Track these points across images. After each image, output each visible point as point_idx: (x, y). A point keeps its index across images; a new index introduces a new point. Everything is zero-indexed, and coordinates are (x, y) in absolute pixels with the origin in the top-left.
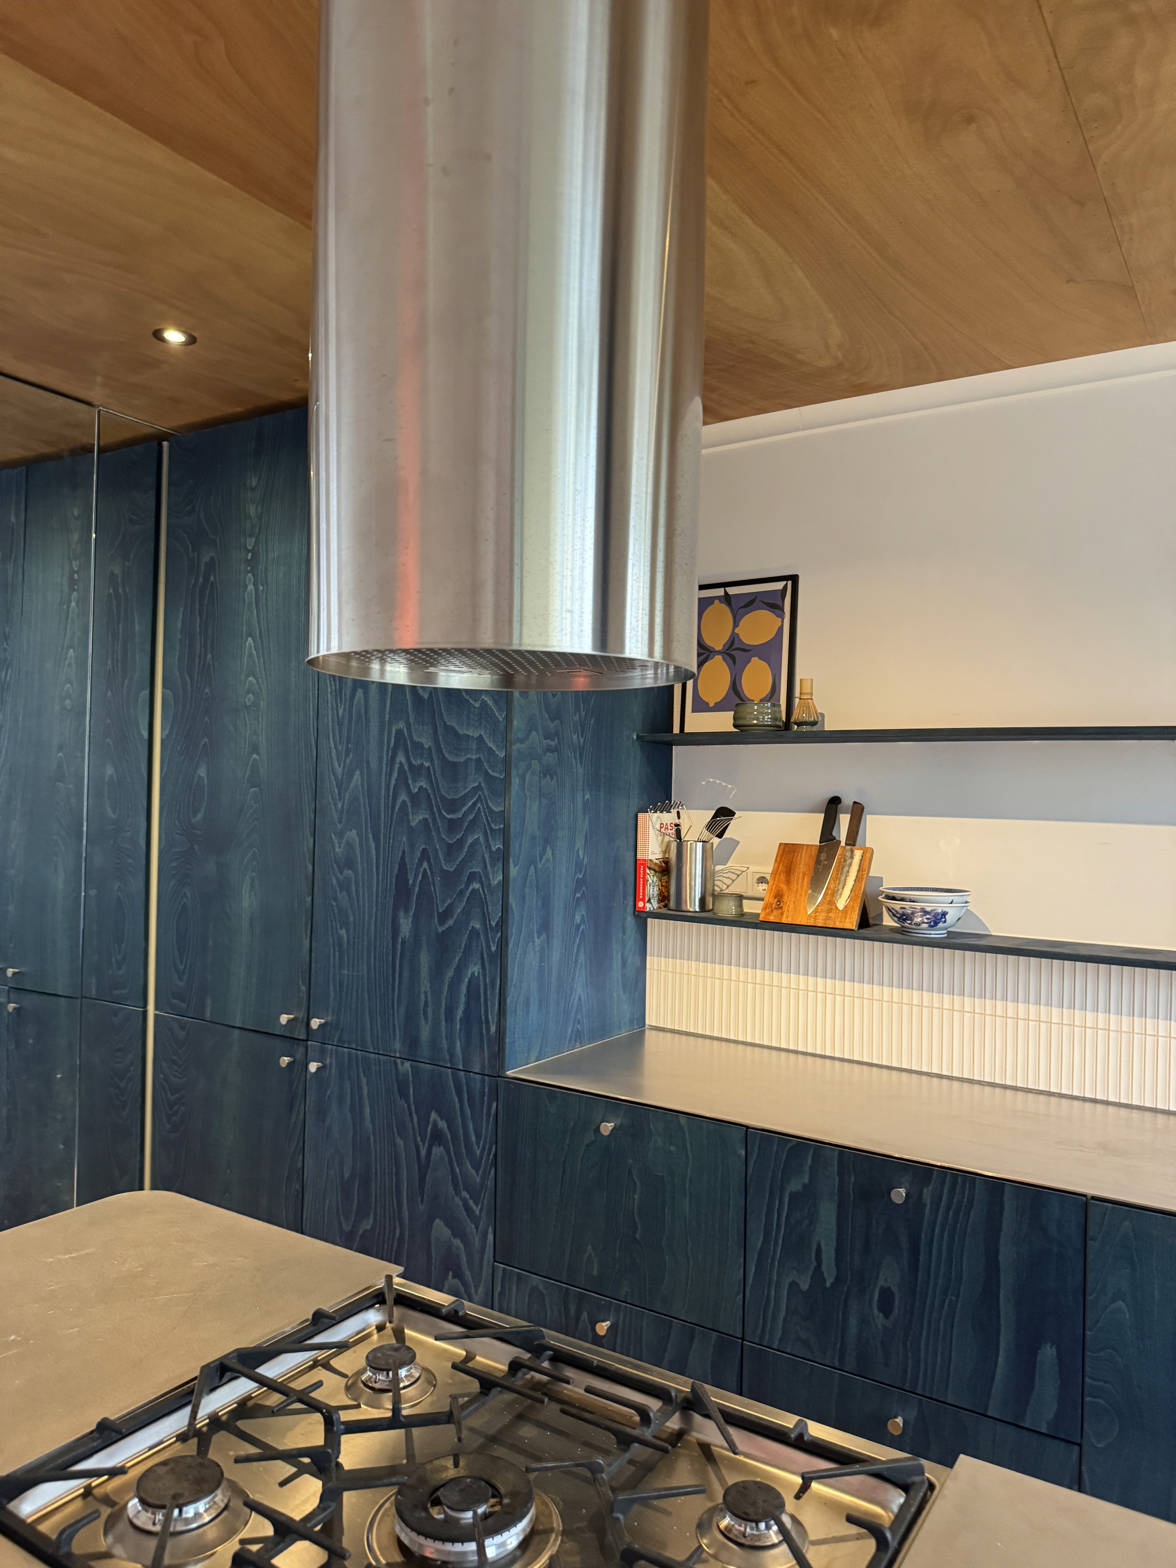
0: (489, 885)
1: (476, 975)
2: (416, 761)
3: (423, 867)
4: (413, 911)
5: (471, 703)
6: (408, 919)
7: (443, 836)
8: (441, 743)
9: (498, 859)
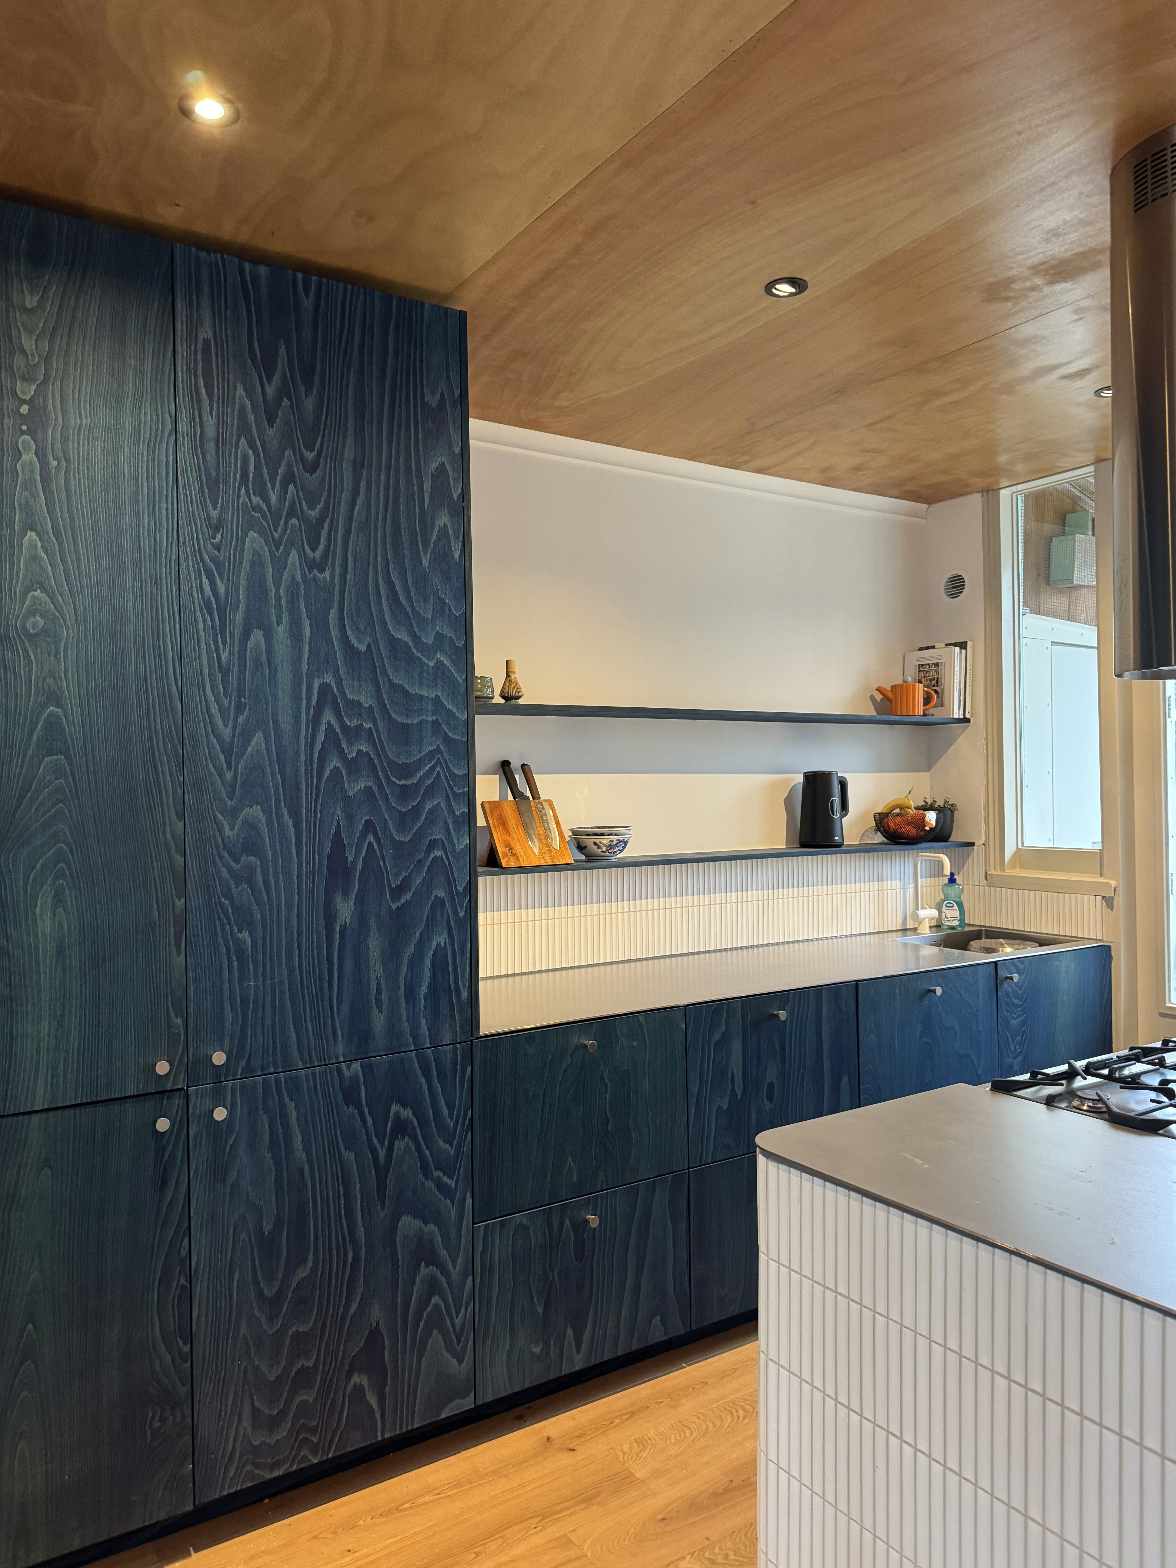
0: (454, 850)
1: (443, 945)
2: (351, 721)
3: (368, 841)
4: (355, 892)
5: (424, 662)
6: (348, 902)
7: (393, 805)
8: (386, 702)
9: (463, 823)
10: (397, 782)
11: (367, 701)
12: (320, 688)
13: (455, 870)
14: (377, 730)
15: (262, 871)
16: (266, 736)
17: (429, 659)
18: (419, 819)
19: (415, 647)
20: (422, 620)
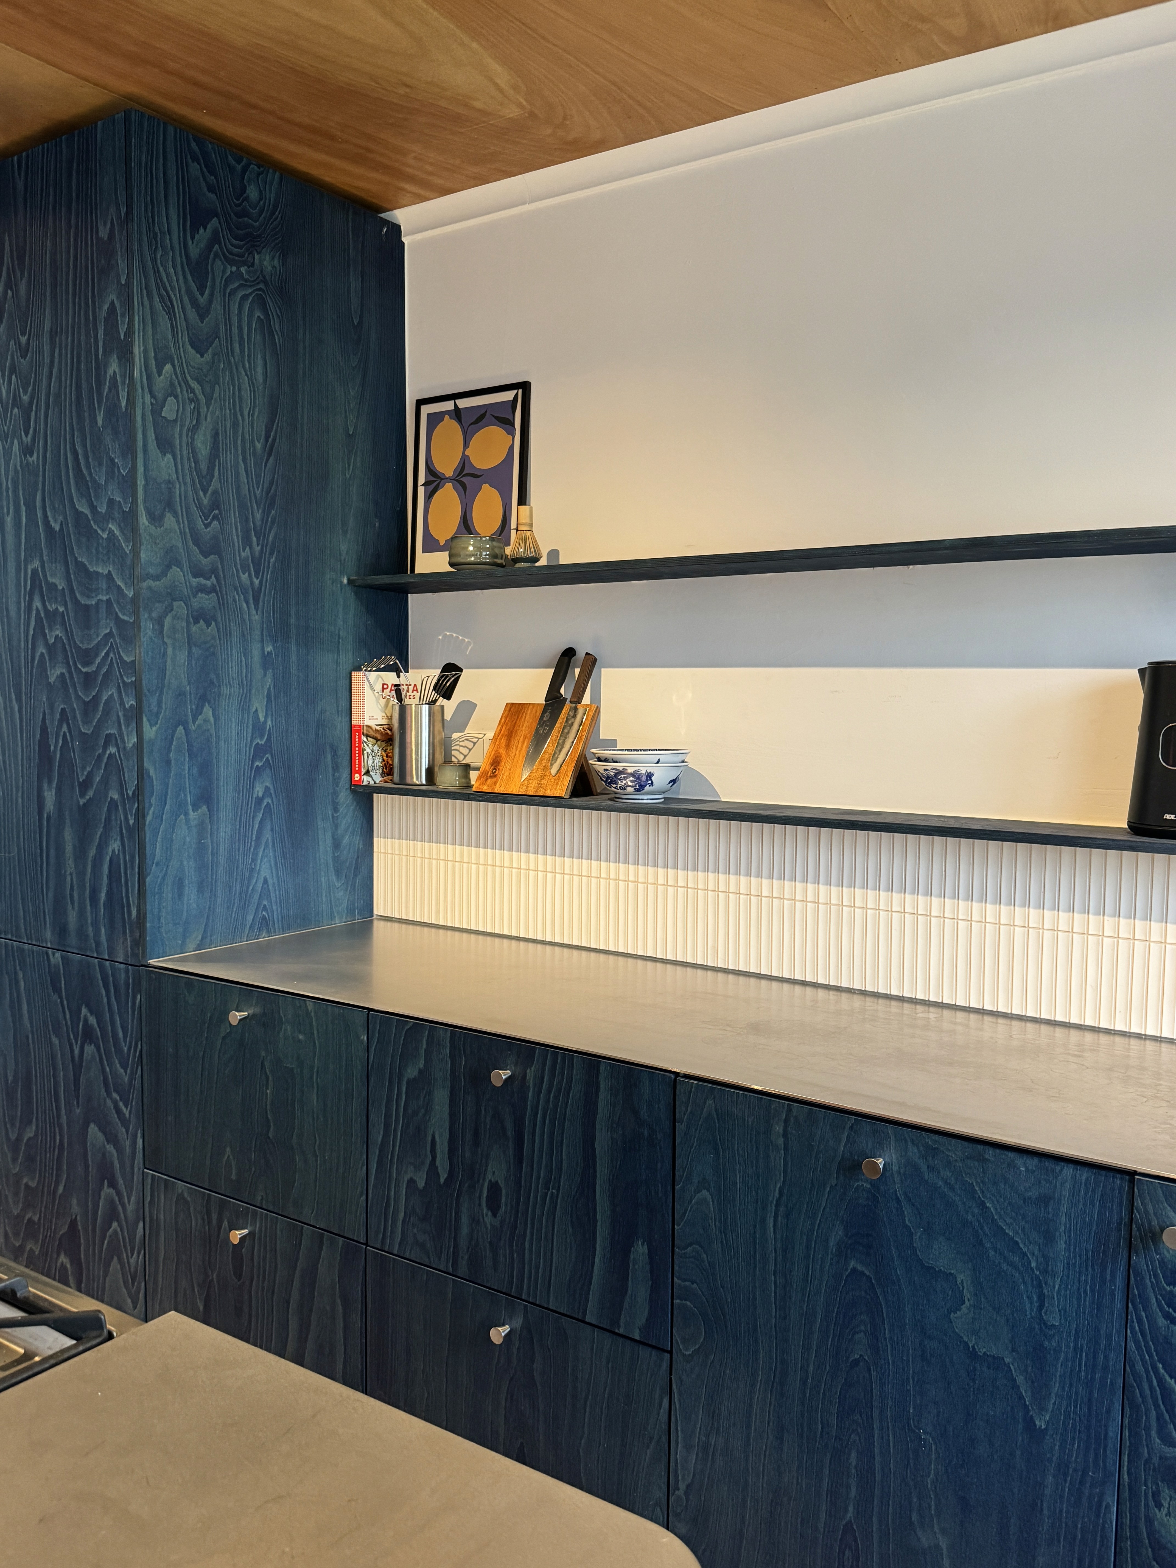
0: (125, 748)
1: (117, 853)
2: (51, 606)
3: (63, 730)
4: (56, 781)
5: (100, 534)
6: (51, 791)
7: (80, 693)
8: (73, 583)
9: (132, 718)
10: (82, 669)
11: (61, 583)
12: (31, 573)
13: (126, 770)
14: (68, 613)
17: (103, 530)
18: (98, 710)
19: (93, 520)
20: (97, 488)
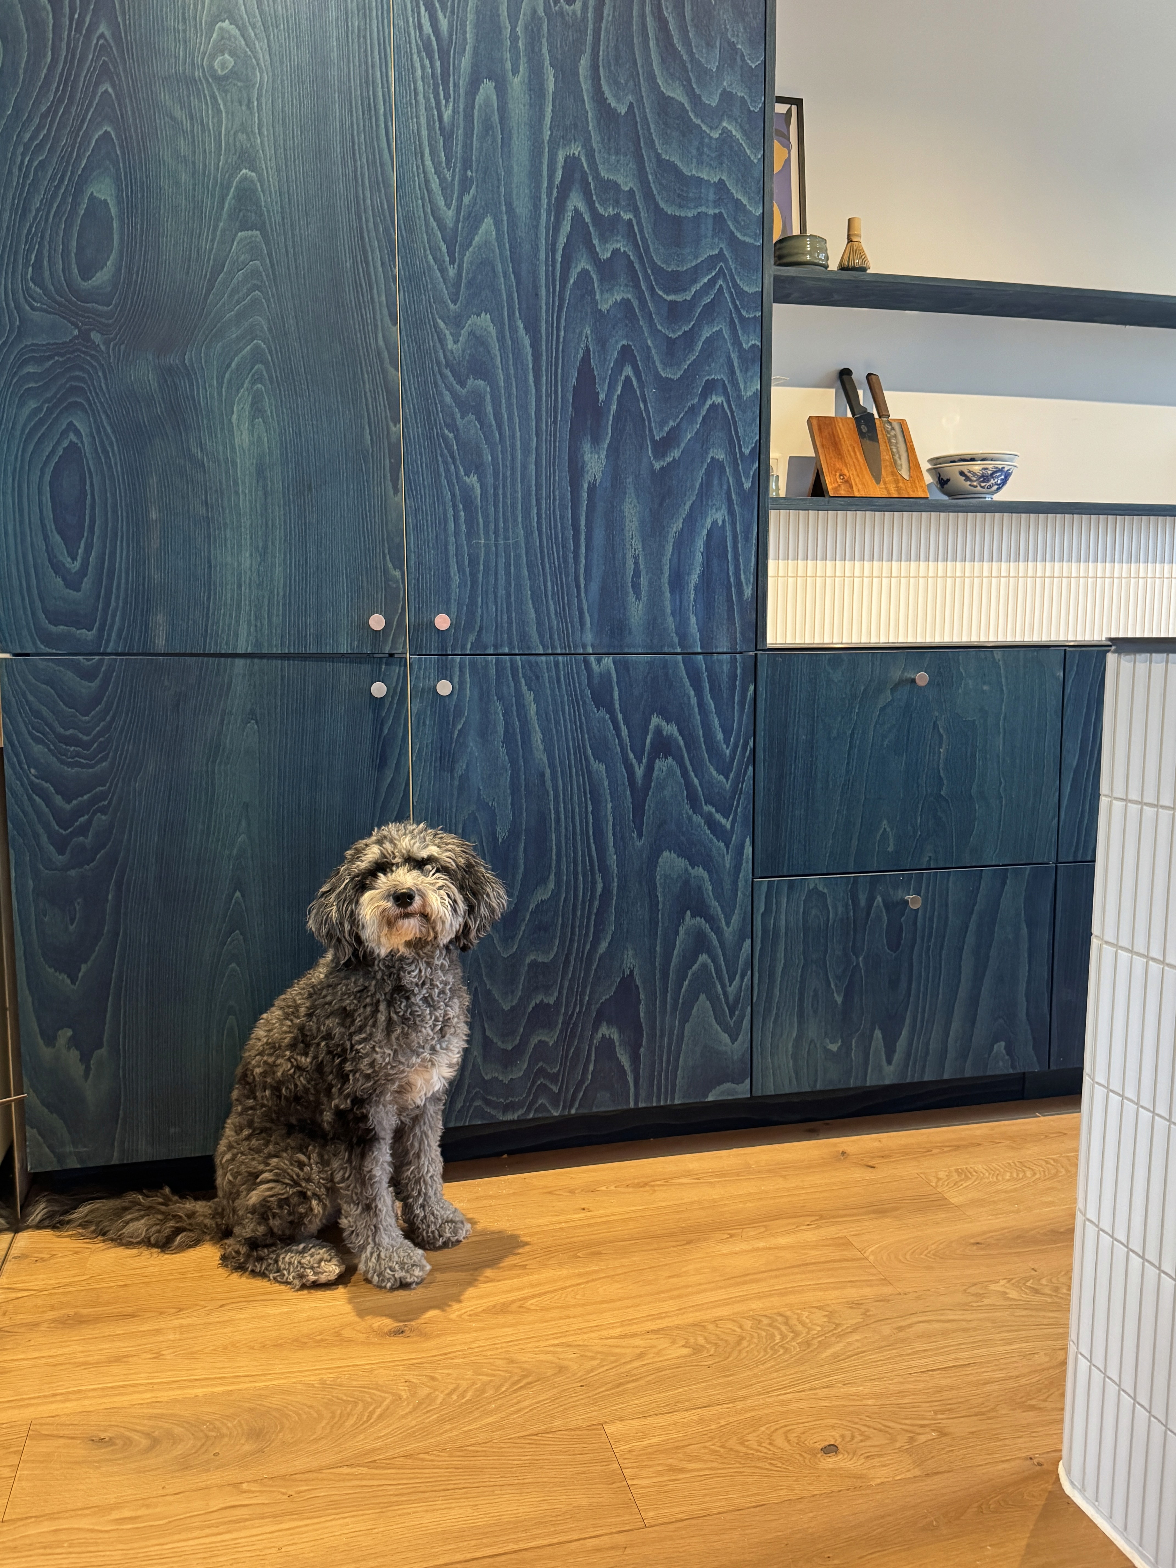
0: (739, 397)
1: (720, 523)
2: (605, 209)
3: (624, 374)
4: (608, 442)
5: (705, 131)
6: (598, 453)
7: (659, 327)
8: (652, 185)
9: (753, 361)
10: (665, 296)
11: (626, 182)
12: (565, 161)
13: (739, 424)
14: (639, 223)
15: (493, 401)
16: (497, 223)
17: (711, 128)
18: (693, 350)
19: (693, 111)
20: (703, 73)
